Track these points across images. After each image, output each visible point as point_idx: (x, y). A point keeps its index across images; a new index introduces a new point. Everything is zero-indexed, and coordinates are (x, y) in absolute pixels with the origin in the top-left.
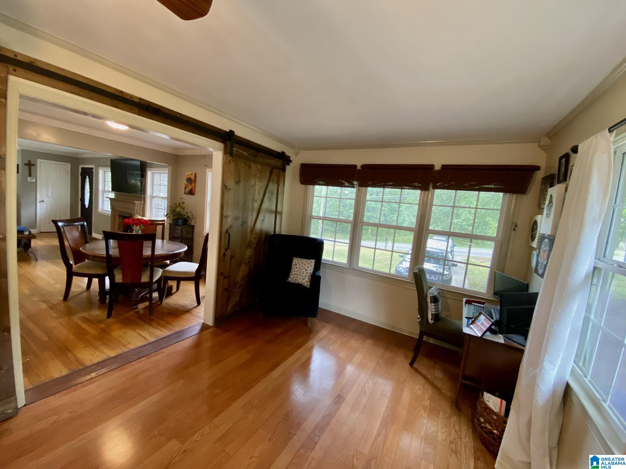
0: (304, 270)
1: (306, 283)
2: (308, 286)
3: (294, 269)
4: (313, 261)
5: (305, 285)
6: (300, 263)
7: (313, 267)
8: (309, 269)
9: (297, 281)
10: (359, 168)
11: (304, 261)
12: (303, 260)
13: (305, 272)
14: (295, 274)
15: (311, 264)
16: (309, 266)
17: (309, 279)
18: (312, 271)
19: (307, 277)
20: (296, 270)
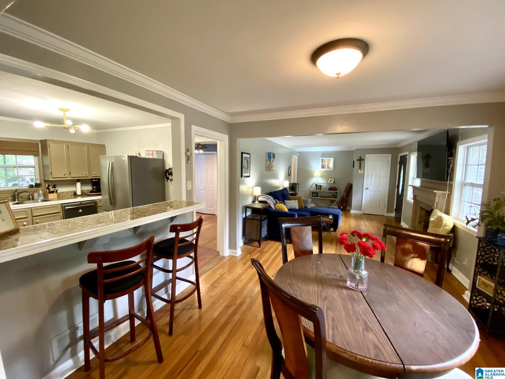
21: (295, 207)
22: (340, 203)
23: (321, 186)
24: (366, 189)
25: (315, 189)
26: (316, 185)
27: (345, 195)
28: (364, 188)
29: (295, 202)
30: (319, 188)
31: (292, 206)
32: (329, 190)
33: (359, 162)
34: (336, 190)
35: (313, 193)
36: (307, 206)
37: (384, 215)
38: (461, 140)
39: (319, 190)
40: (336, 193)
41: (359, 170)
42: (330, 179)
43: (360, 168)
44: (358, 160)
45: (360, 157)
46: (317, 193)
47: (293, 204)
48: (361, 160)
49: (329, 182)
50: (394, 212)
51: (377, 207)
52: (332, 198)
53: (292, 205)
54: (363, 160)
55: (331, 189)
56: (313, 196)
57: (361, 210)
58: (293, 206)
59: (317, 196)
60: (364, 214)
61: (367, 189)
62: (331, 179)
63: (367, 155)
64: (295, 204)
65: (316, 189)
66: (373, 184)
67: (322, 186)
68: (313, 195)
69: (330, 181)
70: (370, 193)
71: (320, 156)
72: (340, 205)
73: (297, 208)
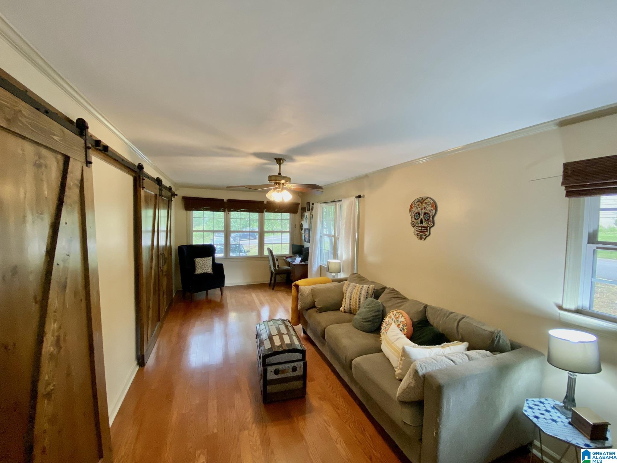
0: (207, 264)
1: (210, 271)
2: (212, 273)
3: (198, 265)
4: (212, 257)
5: (210, 272)
6: (203, 261)
7: (212, 261)
8: (210, 263)
9: (203, 271)
10: (225, 201)
11: (205, 259)
12: (203, 258)
13: (208, 266)
14: (200, 268)
15: (210, 259)
16: (210, 261)
17: (211, 268)
18: (212, 264)
19: (210, 268)
20: (201, 265)
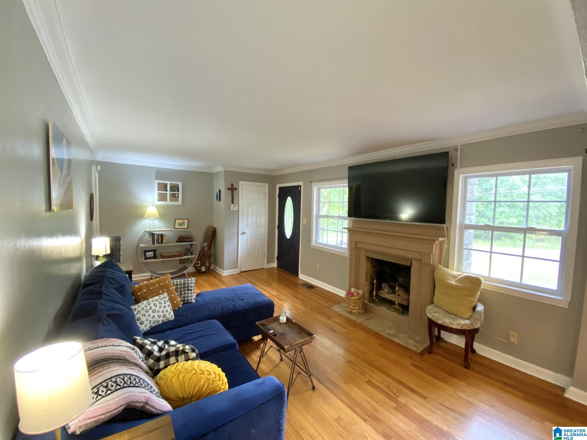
21: (164, 316)
22: (199, 261)
23: (162, 235)
24: (241, 234)
25: (151, 242)
26: (153, 235)
27: (207, 246)
28: (240, 233)
29: (162, 301)
30: (158, 240)
31: (156, 318)
32: (177, 242)
33: (230, 191)
34: (192, 241)
35: (145, 252)
36: (188, 300)
37: (264, 268)
38: (461, 167)
39: (159, 243)
40: (191, 245)
41: (232, 206)
42: (178, 221)
43: (233, 203)
44: (229, 189)
45: (232, 185)
46: (154, 251)
47: (157, 309)
48: (233, 189)
49: (177, 226)
50: (276, 261)
51: (256, 258)
52: (185, 255)
53: (156, 314)
54: (236, 189)
55: (181, 239)
56: (146, 258)
57: (236, 267)
58: (159, 316)
59: (155, 257)
60: (241, 272)
61: (244, 233)
62: (181, 221)
63: (241, 183)
64: (165, 307)
65: (154, 243)
66: (251, 227)
67: (165, 235)
68: (145, 255)
69: (180, 224)
70: (247, 239)
71: (154, 178)
72: (199, 265)
73: (171, 316)
